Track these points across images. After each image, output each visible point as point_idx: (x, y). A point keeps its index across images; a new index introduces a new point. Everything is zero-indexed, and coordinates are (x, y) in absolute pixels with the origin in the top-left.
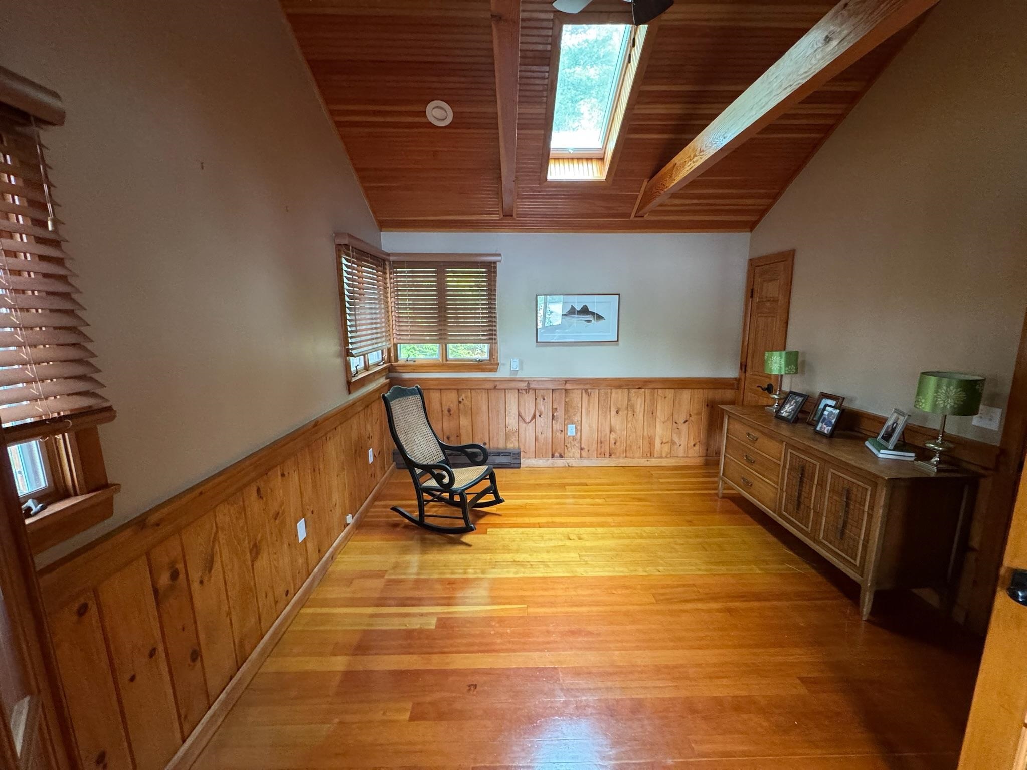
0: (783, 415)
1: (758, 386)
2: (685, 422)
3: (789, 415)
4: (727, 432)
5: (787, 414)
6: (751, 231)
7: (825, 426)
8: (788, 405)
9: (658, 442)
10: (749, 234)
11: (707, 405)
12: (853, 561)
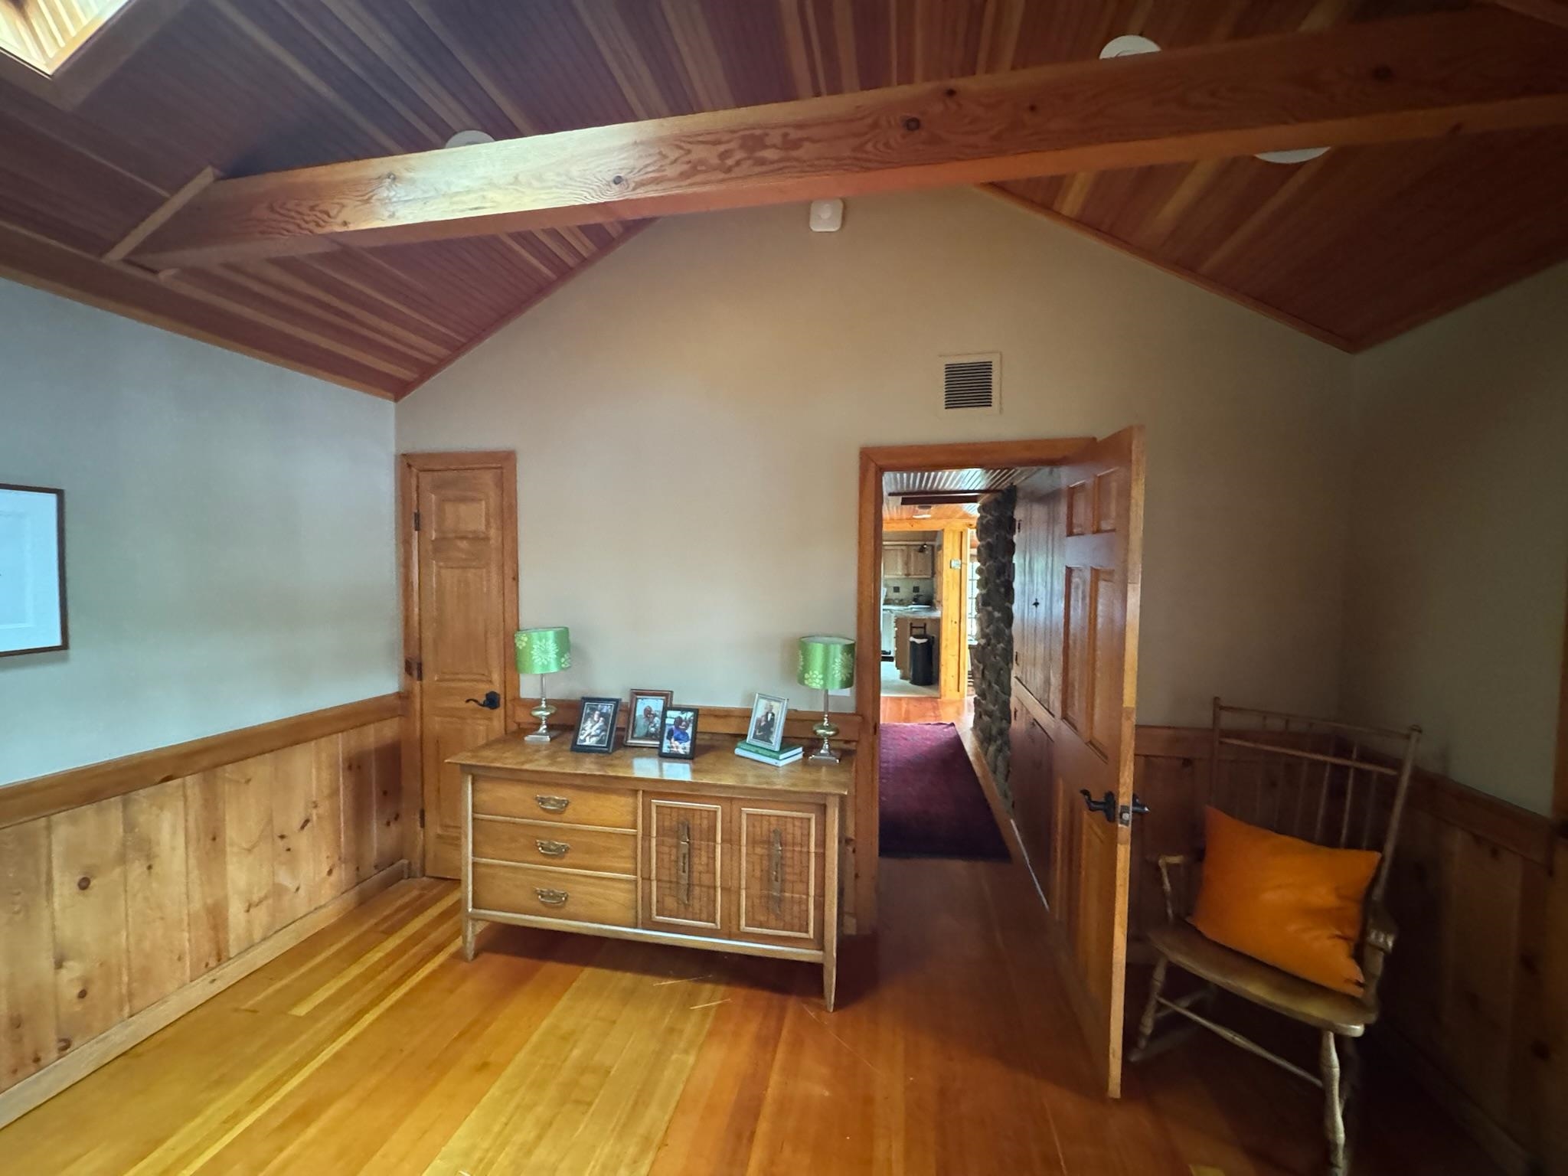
0: (587, 743)
1: (468, 701)
2: (303, 827)
3: (600, 741)
4: (474, 812)
5: (594, 739)
6: (396, 400)
7: (677, 743)
8: (589, 724)
9: (236, 911)
10: (390, 405)
11: (350, 767)
12: (803, 935)
